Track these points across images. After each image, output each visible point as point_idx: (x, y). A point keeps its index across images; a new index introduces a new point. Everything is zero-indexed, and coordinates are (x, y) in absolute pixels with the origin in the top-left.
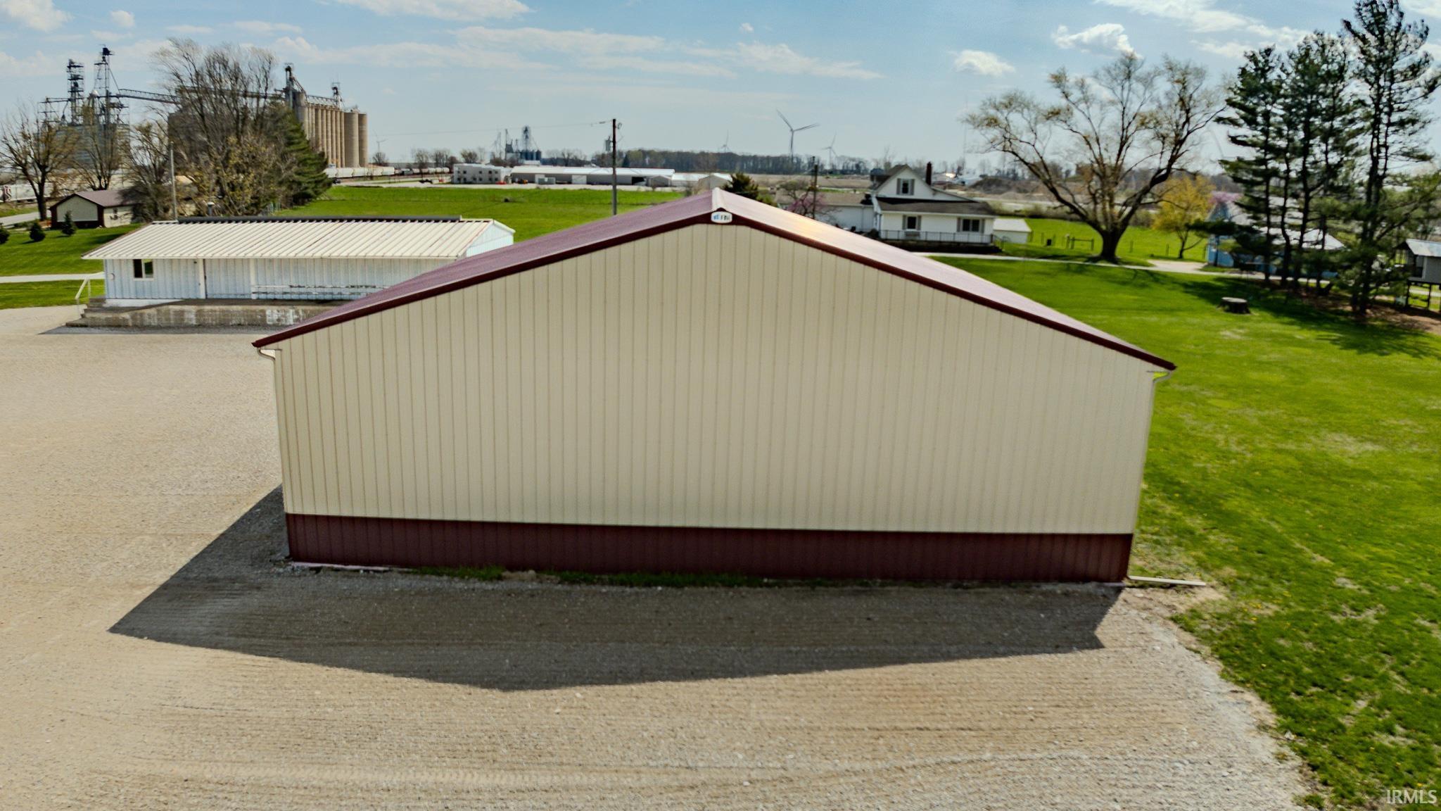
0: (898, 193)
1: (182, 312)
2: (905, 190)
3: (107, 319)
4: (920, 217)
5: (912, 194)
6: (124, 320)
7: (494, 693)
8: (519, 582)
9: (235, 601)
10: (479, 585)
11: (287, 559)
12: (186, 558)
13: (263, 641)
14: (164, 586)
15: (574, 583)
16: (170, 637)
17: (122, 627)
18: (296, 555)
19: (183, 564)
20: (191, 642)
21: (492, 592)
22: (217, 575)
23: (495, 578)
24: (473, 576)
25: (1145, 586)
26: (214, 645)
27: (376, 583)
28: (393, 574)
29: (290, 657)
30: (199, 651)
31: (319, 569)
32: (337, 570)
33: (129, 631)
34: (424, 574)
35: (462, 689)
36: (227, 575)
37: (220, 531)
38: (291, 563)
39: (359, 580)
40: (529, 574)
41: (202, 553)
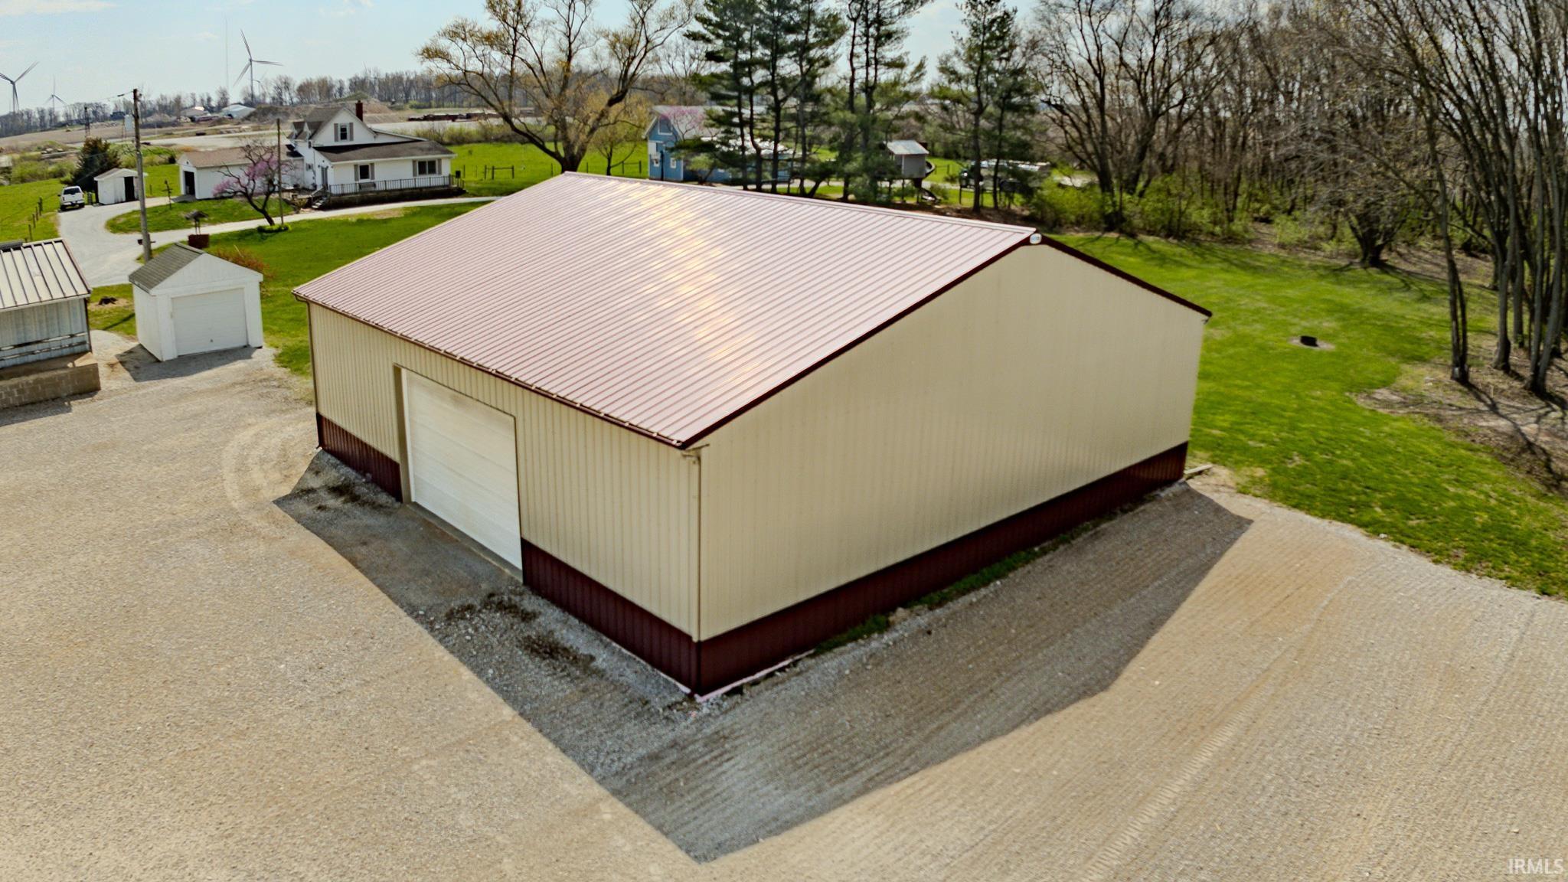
0: (338, 140)
2: (344, 137)
4: (370, 164)
7: (1105, 696)
8: (906, 622)
9: (740, 760)
10: (888, 638)
11: (690, 697)
12: (554, 757)
13: (873, 771)
14: (616, 793)
15: (940, 604)
16: (780, 825)
17: (702, 851)
18: (701, 686)
19: (568, 763)
20: (813, 813)
21: (914, 638)
22: (642, 751)
23: (887, 627)
24: (870, 633)
25: (1191, 477)
26: (841, 801)
27: (814, 676)
28: (806, 663)
29: (926, 765)
30: (842, 814)
31: (738, 691)
32: (755, 683)
33: (722, 848)
34: (830, 649)
35: (1082, 706)
36: (655, 746)
37: (508, 712)
38: (699, 699)
39: (794, 682)
40: (901, 612)
41: (556, 742)
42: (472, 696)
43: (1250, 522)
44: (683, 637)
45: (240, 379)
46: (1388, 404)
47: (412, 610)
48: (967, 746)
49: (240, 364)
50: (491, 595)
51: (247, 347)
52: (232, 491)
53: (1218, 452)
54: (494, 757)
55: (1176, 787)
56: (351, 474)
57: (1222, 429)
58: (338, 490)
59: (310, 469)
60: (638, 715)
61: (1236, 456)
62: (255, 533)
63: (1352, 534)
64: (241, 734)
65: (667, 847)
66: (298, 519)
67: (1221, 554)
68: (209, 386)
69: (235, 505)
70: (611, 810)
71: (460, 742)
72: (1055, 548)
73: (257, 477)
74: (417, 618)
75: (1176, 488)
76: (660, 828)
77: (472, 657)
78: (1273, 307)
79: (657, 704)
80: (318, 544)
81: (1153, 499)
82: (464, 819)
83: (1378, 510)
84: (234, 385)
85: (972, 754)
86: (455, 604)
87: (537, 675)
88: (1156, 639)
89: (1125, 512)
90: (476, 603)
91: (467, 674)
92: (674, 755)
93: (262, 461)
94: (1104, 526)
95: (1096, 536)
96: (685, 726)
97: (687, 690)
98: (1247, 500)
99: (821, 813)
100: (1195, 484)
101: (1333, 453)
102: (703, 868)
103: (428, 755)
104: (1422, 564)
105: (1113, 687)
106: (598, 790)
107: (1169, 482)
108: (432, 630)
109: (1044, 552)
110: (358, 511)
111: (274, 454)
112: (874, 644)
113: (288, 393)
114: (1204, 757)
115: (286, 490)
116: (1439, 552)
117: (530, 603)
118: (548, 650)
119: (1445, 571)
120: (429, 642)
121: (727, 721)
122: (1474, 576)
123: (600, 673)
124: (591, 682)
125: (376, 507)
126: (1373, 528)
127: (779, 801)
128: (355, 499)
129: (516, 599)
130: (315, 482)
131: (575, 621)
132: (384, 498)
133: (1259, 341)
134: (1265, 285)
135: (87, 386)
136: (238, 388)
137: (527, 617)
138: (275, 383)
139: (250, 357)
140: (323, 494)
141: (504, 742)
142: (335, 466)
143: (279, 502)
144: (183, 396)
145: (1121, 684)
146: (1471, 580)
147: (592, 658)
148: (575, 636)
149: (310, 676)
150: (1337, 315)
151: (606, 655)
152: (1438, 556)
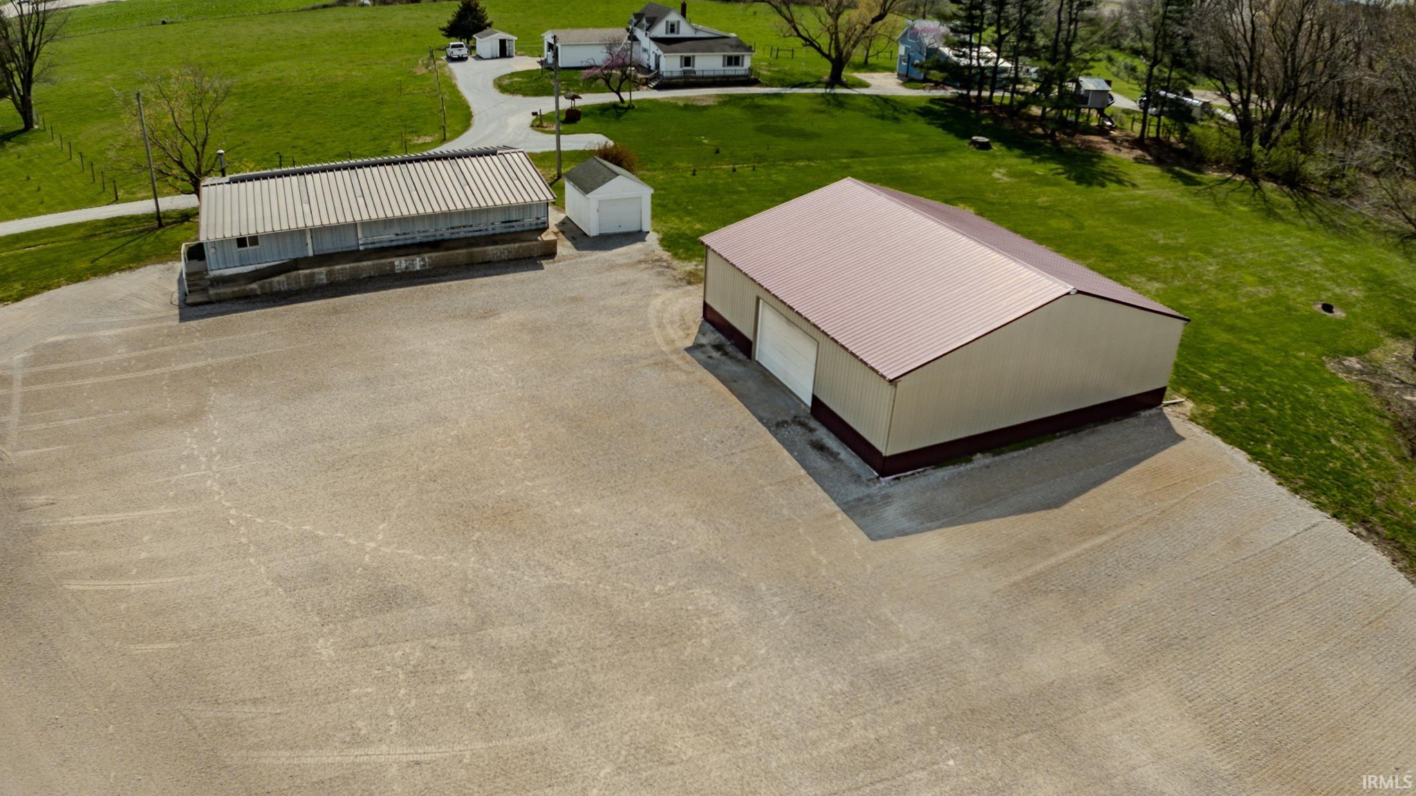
0: (667, 33)
1: (313, 275)
2: (672, 31)
3: (233, 292)
4: (694, 57)
5: (678, 33)
6: (252, 290)
7: (1056, 511)
8: (980, 460)
9: (894, 507)
10: (969, 466)
11: (878, 478)
12: (821, 493)
13: (945, 520)
14: (843, 510)
15: (998, 454)
16: (903, 533)
17: (874, 537)
18: (883, 474)
19: (826, 496)
20: (917, 532)
21: (980, 468)
22: (856, 496)
23: (970, 461)
24: (961, 462)
25: (1167, 405)
26: (930, 529)
27: (932, 478)
28: (930, 471)
29: (966, 523)
30: (929, 534)
31: (898, 478)
32: (906, 476)
33: (881, 537)
34: (941, 467)
35: (1043, 513)
36: (861, 495)
37: (803, 472)
38: (881, 479)
39: (923, 478)
40: (979, 455)
41: (822, 487)
42: (789, 463)
43: (1183, 439)
44: (879, 453)
45: (643, 257)
46: (1349, 370)
47: (760, 419)
48: (987, 519)
49: (639, 245)
50: (795, 417)
51: (640, 231)
52: (659, 340)
53: (1196, 391)
54: (797, 489)
55: (1067, 554)
56: (723, 339)
57: (1211, 374)
58: (718, 347)
59: (700, 331)
60: (856, 482)
61: (1205, 395)
62: (678, 368)
63: (1241, 457)
64: (691, 467)
65: (861, 534)
66: (699, 362)
67: (1153, 455)
68: (626, 261)
69: (664, 349)
70: (841, 516)
71: (783, 481)
72: (1068, 435)
73: (672, 332)
74: (763, 423)
75: (1153, 411)
76: (859, 526)
77: (789, 445)
78: (1324, 270)
79: (864, 478)
80: (711, 379)
81: (1136, 415)
82: (785, 511)
83: (1269, 446)
84: (640, 262)
85: (988, 522)
86: (780, 419)
87: (814, 457)
88: (1094, 490)
89: (1116, 420)
90: (789, 419)
91: (786, 453)
92: (867, 500)
93: (672, 322)
94: (1100, 427)
95: (1092, 433)
96: (874, 489)
97: (876, 474)
98: (1192, 425)
99: (922, 532)
100: (1167, 410)
101: (1271, 403)
102: (873, 543)
103: (771, 485)
104: (1269, 481)
105: (1062, 508)
106: (837, 508)
107: (1150, 407)
108: (770, 430)
109: (1061, 436)
110: (729, 362)
111: (677, 318)
112: (962, 468)
113: (674, 273)
114: (1087, 545)
115: (689, 343)
116: (1286, 479)
117: (813, 424)
118: (820, 447)
119: (1284, 490)
120: (770, 436)
121: (891, 490)
122: (1298, 497)
123: (841, 461)
124: (838, 464)
125: (739, 361)
126: (1256, 456)
127: (905, 524)
128: (726, 354)
129: (807, 421)
130: (704, 341)
131: (832, 435)
132: (741, 356)
133: (1291, 303)
134: (1333, 247)
135: (549, 252)
136: (643, 266)
137: (812, 430)
138: (665, 264)
139: (643, 240)
140: (709, 348)
141: (801, 484)
142: (713, 332)
143: (688, 350)
144: (612, 267)
145: (1066, 507)
146: (1295, 500)
147: (839, 454)
148: (832, 442)
149: (718, 445)
150: (1369, 285)
151: (845, 454)
152: (1283, 480)
